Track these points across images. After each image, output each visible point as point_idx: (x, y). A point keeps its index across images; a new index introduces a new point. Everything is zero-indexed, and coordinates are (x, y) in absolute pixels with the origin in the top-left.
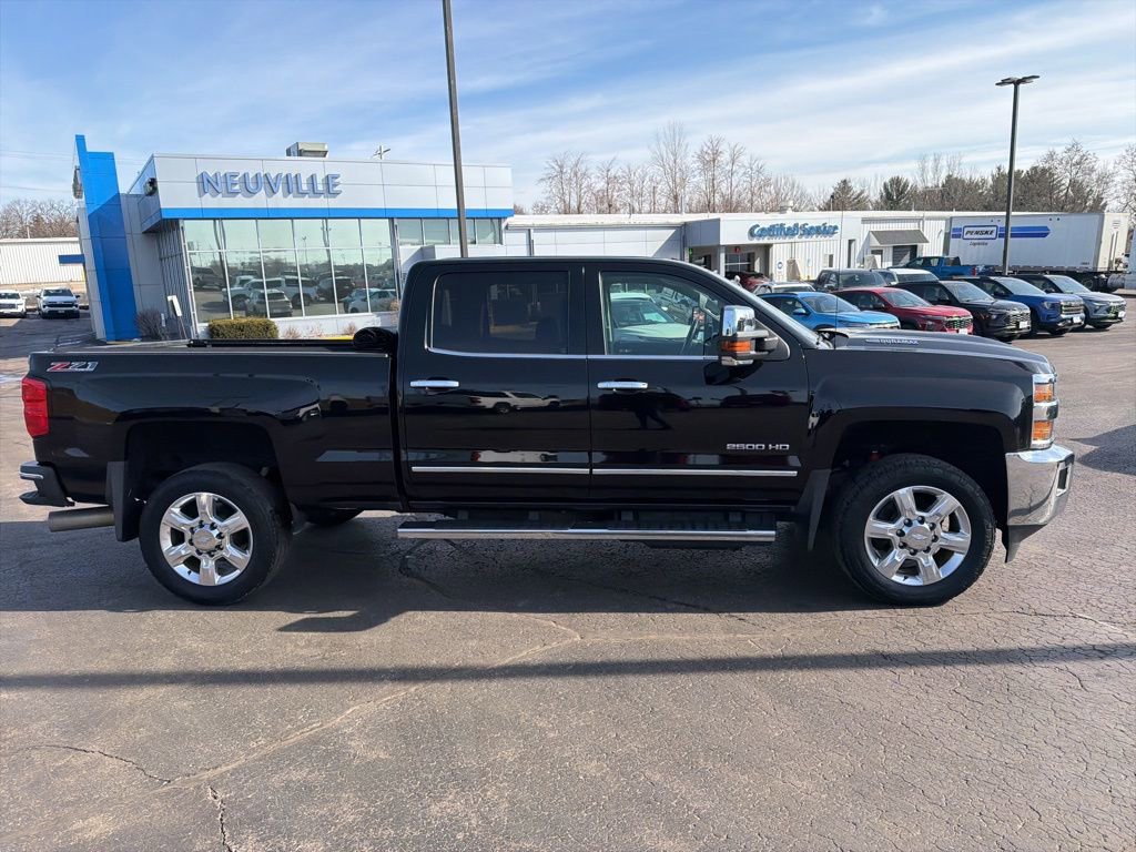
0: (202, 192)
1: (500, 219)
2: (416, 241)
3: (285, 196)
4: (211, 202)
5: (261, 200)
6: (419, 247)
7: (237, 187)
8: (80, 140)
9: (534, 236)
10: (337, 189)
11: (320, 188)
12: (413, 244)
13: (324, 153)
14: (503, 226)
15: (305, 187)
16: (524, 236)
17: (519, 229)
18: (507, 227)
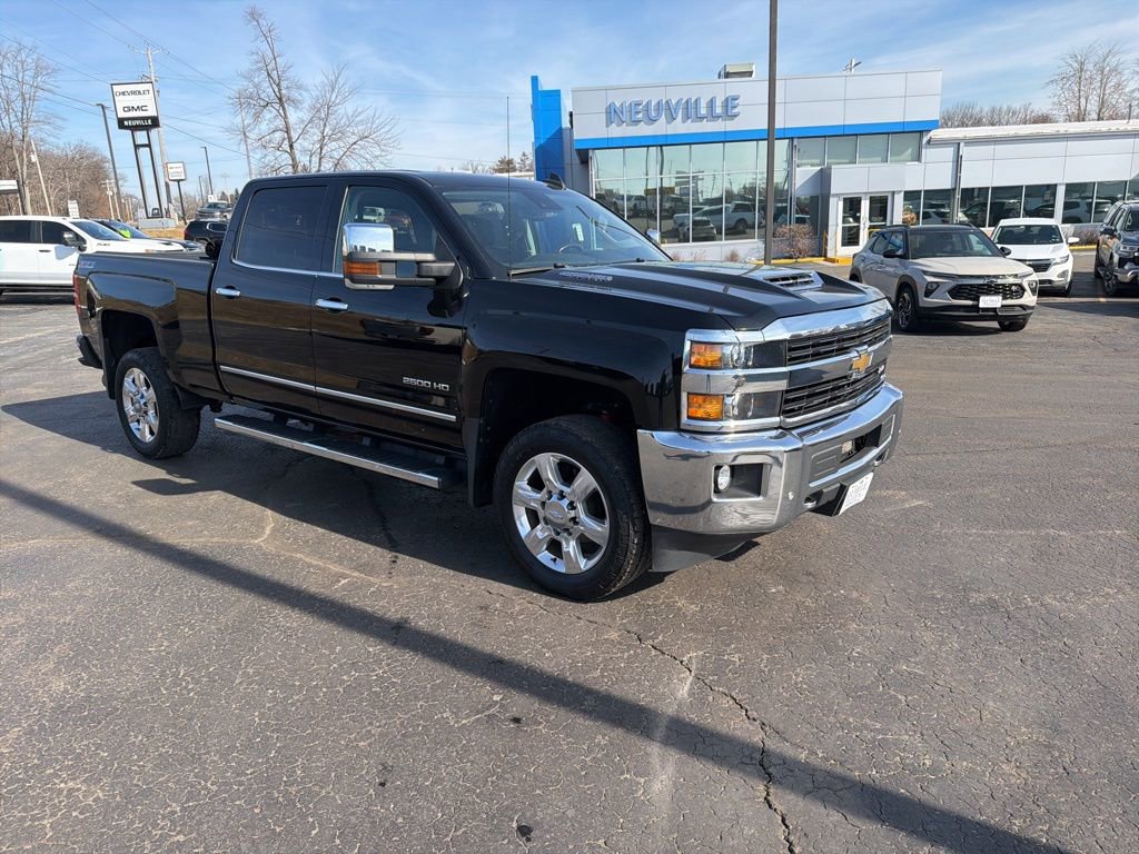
0: (609, 122)
1: (921, 132)
2: (817, 161)
3: (684, 122)
4: (616, 131)
5: (661, 128)
6: (819, 168)
7: (640, 116)
8: (535, 80)
9: (964, 150)
10: (736, 111)
11: (719, 110)
12: (812, 165)
13: (750, 74)
14: (925, 140)
15: (703, 111)
16: (949, 152)
17: (944, 143)
18: (929, 142)
